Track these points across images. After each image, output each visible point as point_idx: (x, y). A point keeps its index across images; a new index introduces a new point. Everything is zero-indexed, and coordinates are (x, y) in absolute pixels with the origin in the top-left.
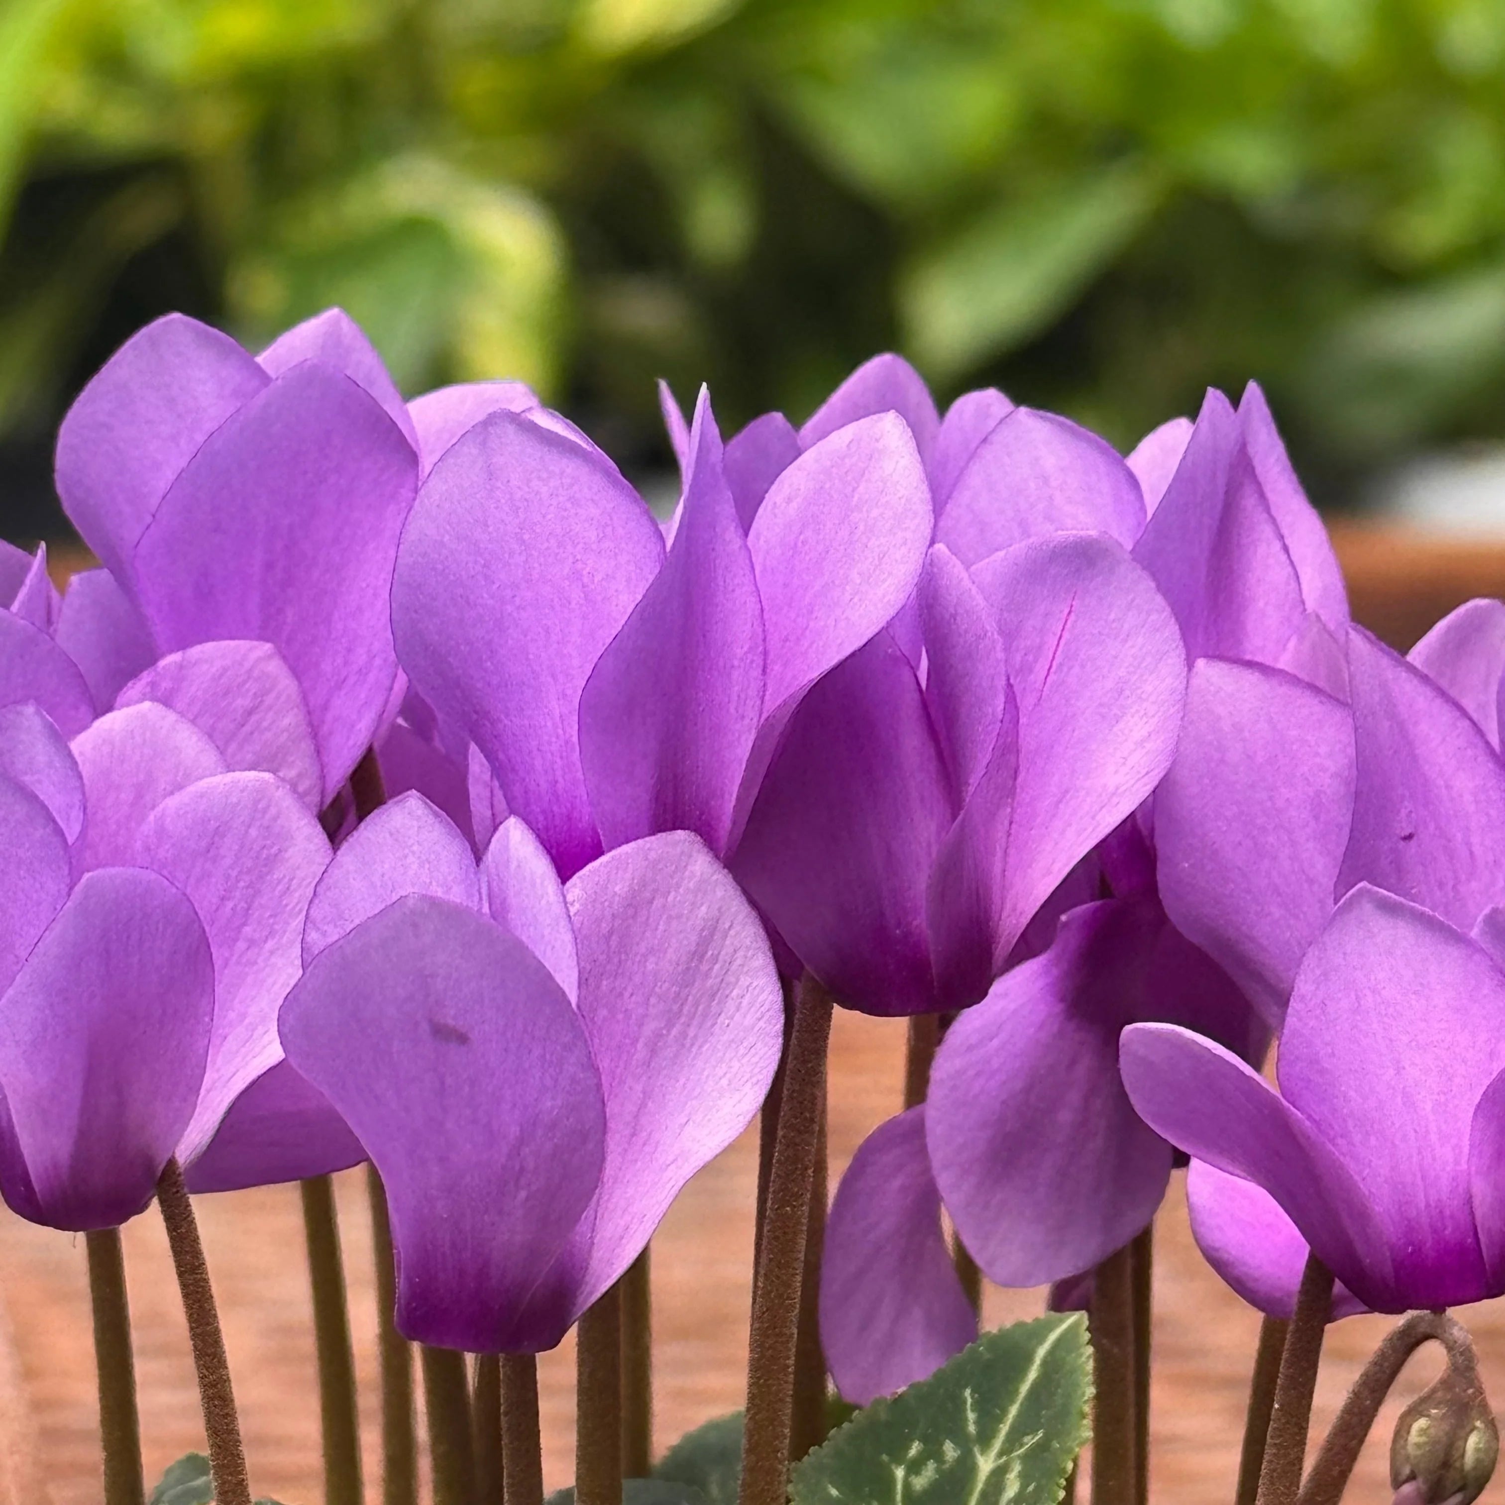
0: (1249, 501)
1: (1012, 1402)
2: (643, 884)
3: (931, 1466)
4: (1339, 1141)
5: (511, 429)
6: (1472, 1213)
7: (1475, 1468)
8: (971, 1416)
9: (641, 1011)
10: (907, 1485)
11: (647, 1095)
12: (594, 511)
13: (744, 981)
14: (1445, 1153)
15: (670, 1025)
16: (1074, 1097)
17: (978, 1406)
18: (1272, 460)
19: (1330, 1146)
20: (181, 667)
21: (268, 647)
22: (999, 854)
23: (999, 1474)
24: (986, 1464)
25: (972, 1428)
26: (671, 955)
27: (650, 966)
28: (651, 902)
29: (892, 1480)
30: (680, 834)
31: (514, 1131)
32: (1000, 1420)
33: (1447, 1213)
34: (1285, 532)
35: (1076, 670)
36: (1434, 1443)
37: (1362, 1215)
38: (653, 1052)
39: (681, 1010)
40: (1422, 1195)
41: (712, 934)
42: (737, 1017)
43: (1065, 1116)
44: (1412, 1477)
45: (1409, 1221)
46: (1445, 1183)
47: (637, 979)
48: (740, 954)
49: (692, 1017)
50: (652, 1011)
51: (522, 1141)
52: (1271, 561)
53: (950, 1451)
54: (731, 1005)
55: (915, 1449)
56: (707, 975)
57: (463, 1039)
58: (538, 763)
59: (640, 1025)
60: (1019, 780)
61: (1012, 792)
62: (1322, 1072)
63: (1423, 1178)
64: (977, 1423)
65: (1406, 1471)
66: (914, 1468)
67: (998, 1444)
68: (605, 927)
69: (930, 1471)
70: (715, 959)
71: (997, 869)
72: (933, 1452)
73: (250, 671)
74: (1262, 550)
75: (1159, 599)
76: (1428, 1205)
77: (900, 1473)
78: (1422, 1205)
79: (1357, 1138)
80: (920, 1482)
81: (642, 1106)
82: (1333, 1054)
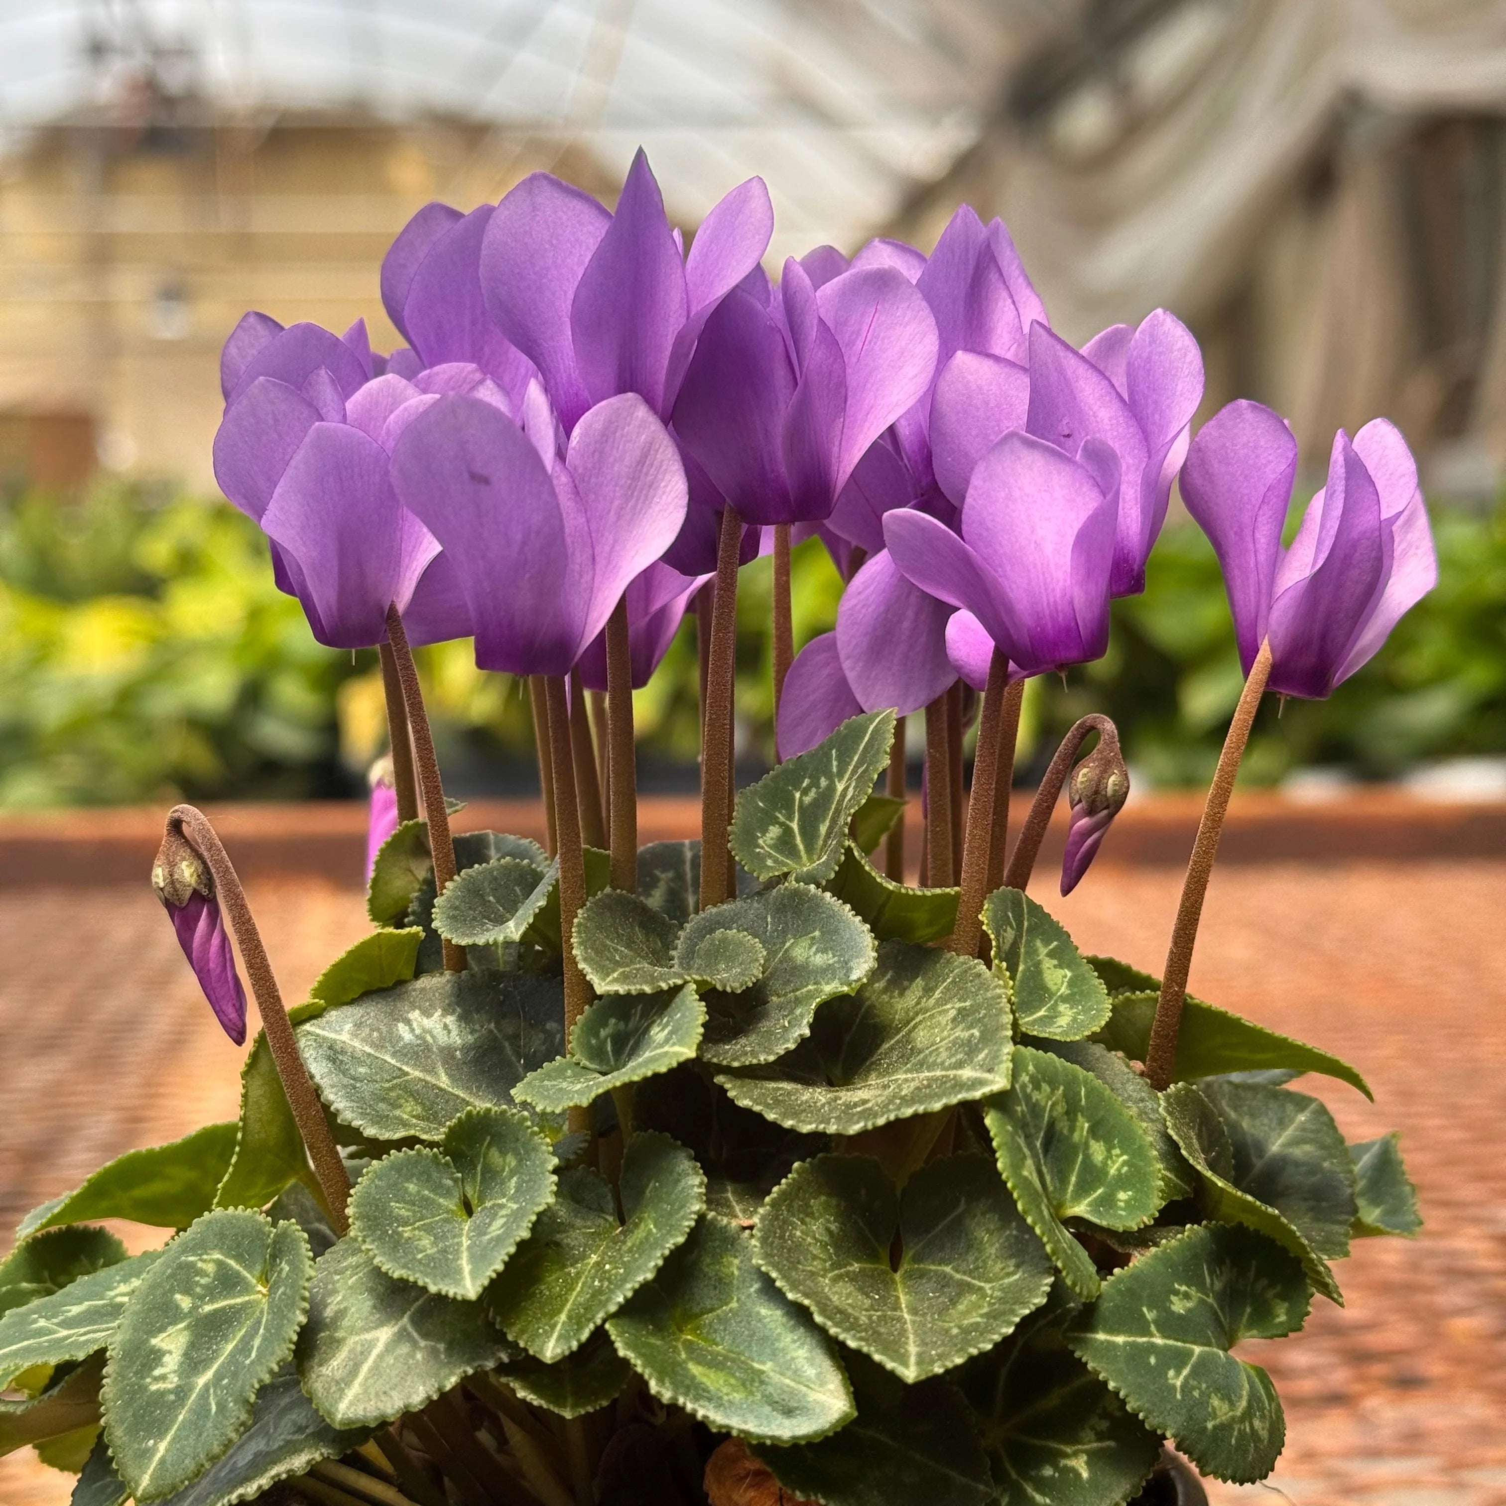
0: (993, 276)
1: (855, 753)
2: (611, 422)
3: (814, 790)
4: (1000, 570)
5: (545, 183)
6: (1074, 610)
7: (1113, 796)
8: (835, 763)
9: (611, 494)
10: (801, 800)
11: (615, 541)
12: (591, 228)
13: (668, 477)
14: (1060, 575)
15: (627, 501)
16: (910, 613)
17: (839, 758)
18: (1014, 267)
19: (993, 572)
20: (429, 376)
21: (474, 365)
22: (837, 443)
23: (846, 789)
24: (840, 787)
25: (835, 770)
26: (627, 462)
27: (616, 469)
28: (615, 432)
29: (794, 799)
30: (630, 395)
31: (519, 537)
32: (849, 764)
33: (1060, 608)
34: (1013, 293)
35: (879, 343)
36: (1090, 780)
37: (1010, 610)
38: (619, 517)
39: (632, 494)
40: (1045, 599)
41: (649, 451)
42: (664, 497)
43: (906, 624)
44: (1080, 801)
45: (1038, 612)
46: (1058, 594)
47: (609, 477)
48: (666, 462)
49: (638, 499)
50: (618, 494)
51: (524, 543)
52: (1006, 309)
53: (823, 782)
54: (660, 492)
55: (806, 782)
56: (647, 474)
57: (486, 481)
58: (561, 366)
59: (612, 502)
60: (849, 403)
61: (844, 410)
62: (987, 529)
63: (1046, 590)
64: (838, 766)
65: (1077, 798)
66: (805, 792)
67: (847, 776)
68: (591, 448)
69: (813, 794)
70: (651, 465)
71: (835, 449)
72: (815, 783)
73: (466, 378)
74: (1000, 304)
75: (924, 304)
76: (1048, 604)
77: (798, 795)
78: (1045, 604)
79: (1009, 568)
80: (807, 800)
81: (613, 547)
82: (993, 520)
